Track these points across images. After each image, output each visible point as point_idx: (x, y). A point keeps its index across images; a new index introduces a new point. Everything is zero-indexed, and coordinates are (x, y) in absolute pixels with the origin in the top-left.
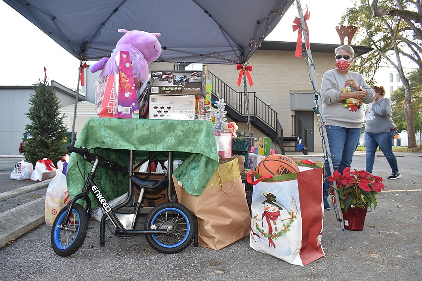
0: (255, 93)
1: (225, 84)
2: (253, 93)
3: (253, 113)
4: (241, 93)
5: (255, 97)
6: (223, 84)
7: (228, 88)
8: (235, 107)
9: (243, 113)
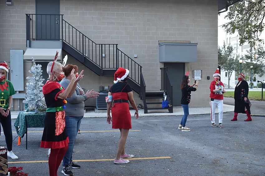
0: (117, 45)
1: (83, 35)
2: (115, 46)
3: (115, 67)
4: (102, 45)
5: (117, 49)
6: (81, 35)
7: (87, 39)
8: (94, 61)
9: (104, 67)
